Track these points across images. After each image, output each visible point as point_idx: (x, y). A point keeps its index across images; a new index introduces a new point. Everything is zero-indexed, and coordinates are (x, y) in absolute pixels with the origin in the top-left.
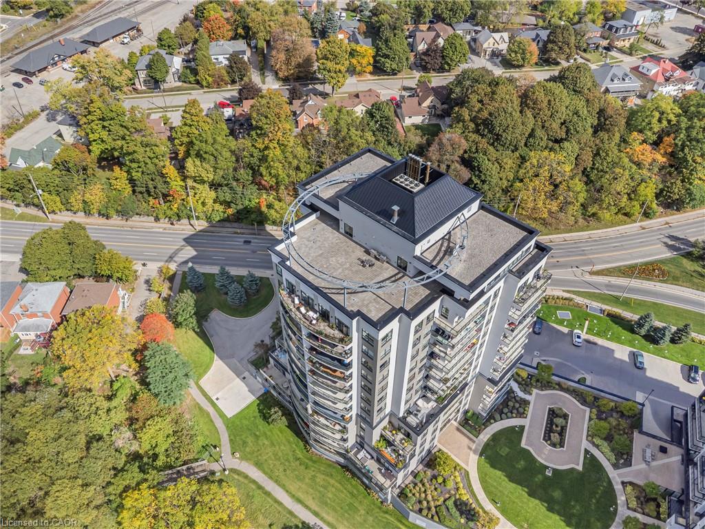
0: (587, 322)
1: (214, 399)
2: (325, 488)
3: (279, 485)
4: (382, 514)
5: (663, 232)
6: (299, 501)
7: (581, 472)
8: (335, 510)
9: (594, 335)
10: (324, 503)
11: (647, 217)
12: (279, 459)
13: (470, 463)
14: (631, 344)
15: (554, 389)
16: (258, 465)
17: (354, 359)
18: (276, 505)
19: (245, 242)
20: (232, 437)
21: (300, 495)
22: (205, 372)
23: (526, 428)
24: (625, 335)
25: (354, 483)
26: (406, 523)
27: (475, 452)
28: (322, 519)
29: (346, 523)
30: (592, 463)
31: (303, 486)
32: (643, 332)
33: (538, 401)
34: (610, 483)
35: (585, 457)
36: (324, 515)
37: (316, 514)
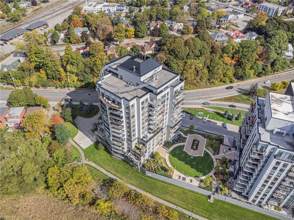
0: (208, 115)
1: (79, 144)
2: (118, 167)
3: (102, 168)
4: (137, 174)
5: (236, 87)
6: (109, 172)
7: (203, 157)
8: (121, 174)
9: (211, 119)
10: (117, 172)
11: (232, 83)
12: (102, 160)
13: (166, 156)
14: (223, 121)
15: (195, 134)
16: (95, 162)
17: (123, 114)
18: (101, 173)
19: (89, 94)
20: (85, 154)
21: (109, 170)
22: (75, 136)
23: (185, 146)
24: (221, 118)
25: (128, 165)
26: (145, 176)
27: (168, 153)
28: (117, 176)
29: (125, 177)
30: (206, 154)
31: (110, 167)
32: (226, 116)
33: (190, 138)
34: (212, 159)
35: (204, 152)
36: (118, 175)
37: (114, 175)
